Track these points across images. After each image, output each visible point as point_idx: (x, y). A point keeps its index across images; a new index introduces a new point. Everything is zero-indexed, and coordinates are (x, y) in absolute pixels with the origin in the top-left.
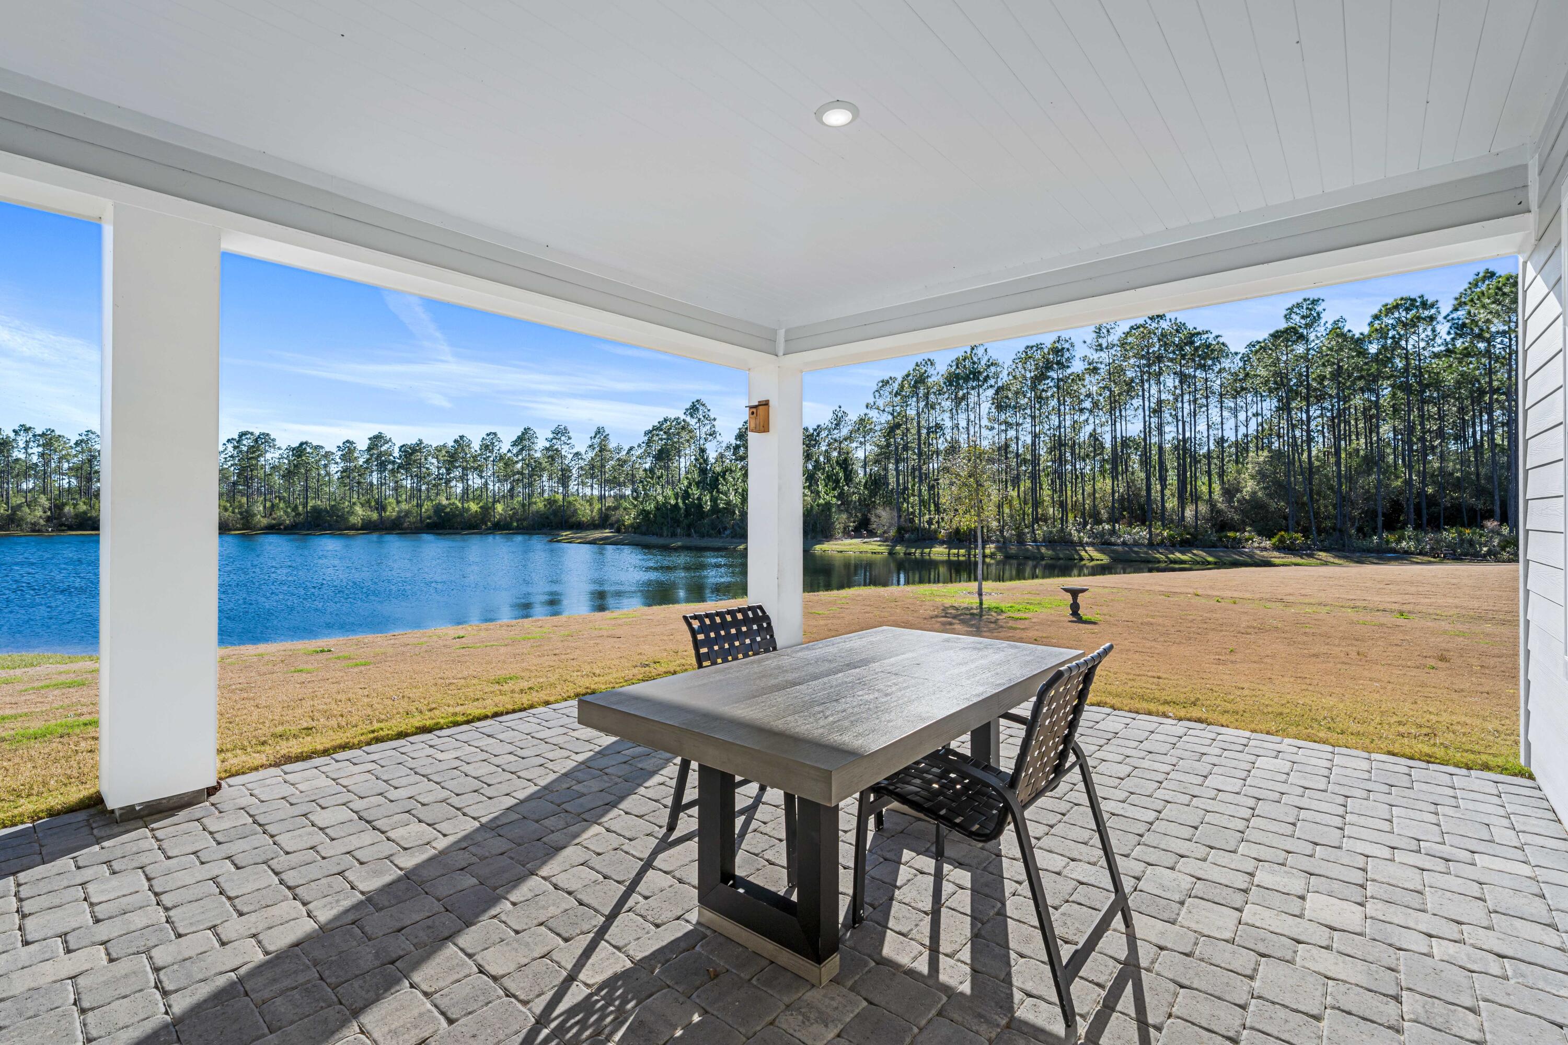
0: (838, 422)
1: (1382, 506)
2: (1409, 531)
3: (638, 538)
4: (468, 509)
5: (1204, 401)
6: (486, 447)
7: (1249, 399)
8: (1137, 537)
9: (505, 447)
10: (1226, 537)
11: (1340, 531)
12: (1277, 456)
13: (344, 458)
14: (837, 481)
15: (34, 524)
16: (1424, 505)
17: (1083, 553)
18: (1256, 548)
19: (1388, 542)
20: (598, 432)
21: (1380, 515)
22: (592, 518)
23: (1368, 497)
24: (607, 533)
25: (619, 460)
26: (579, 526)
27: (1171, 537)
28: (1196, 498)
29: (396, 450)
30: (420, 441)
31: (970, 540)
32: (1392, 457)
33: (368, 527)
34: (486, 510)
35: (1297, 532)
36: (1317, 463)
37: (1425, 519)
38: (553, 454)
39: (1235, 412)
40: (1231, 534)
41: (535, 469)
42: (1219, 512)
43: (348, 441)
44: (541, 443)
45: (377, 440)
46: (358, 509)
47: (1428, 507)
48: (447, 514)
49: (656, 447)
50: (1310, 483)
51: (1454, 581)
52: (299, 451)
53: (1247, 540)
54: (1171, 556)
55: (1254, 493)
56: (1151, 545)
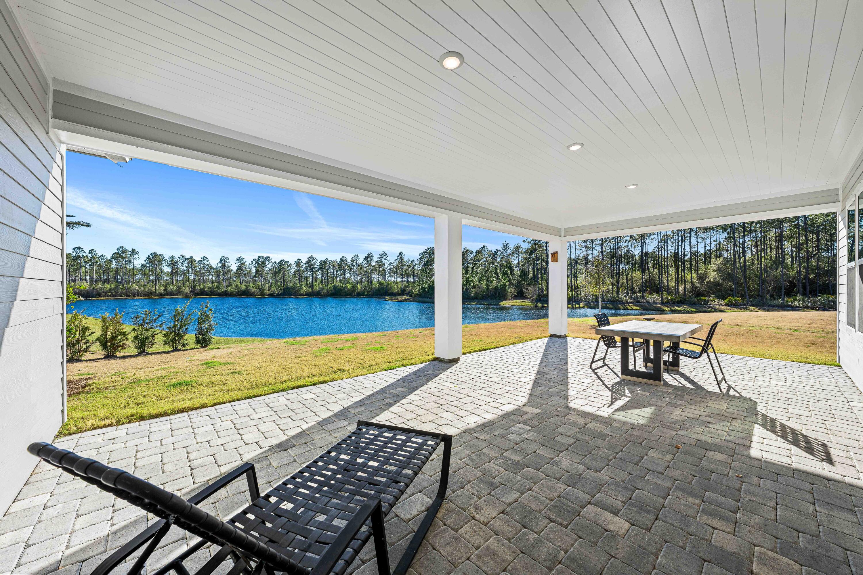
0: (505, 248)
1: (784, 284)
2: (799, 297)
3: (421, 299)
4: (346, 287)
5: (688, 235)
6: (352, 261)
7: (712, 233)
8: (655, 299)
9: (361, 261)
10: (701, 299)
11: (761, 296)
12: (727, 260)
13: (297, 266)
14: (507, 274)
15: (186, 293)
16: (807, 284)
17: (628, 307)
18: (717, 305)
19: (787, 302)
20: (400, 254)
21: (783, 289)
22: (398, 291)
23: (776, 280)
24: (405, 297)
25: (408, 266)
26: (393, 294)
27: (672, 299)
28: (684, 281)
29: (318, 262)
30: (327, 259)
31: (572, 300)
32: (790, 259)
33: (308, 295)
34: (354, 287)
35: (738, 297)
36: (748, 264)
37: (808, 291)
38: (380, 263)
39: (704, 240)
40: (703, 298)
41: (373, 270)
42: (696, 288)
43: (299, 259)
44: (375, 259)
45: (311, 259)
46: (304, 287)
47: (810, 285)
48: (338, 289)
49: (425, 260)
50: (745, 273)
51: (822, 318)
52: (281, 263)
53: (712, 301)
54: (672, 308)
55: (715, 278)
56: (662, 303)
